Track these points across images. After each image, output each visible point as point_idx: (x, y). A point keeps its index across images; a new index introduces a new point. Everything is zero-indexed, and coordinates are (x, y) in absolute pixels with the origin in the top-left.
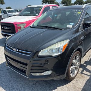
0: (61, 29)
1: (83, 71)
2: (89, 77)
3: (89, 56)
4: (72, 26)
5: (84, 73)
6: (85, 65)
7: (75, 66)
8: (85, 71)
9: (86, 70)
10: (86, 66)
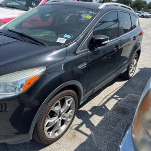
0: (43, 44)
1: (81, 125)
2: (87, 138)
3: (104, 97)
4: (66, 40)
5: (81, 129)
6: (90, 113)
7: (60, 118)
8: (84, 125)
9: (86, 124)
10: (91, 115)
